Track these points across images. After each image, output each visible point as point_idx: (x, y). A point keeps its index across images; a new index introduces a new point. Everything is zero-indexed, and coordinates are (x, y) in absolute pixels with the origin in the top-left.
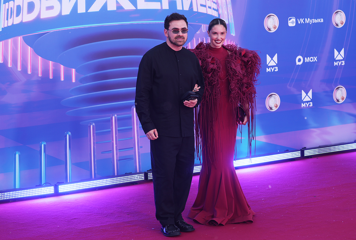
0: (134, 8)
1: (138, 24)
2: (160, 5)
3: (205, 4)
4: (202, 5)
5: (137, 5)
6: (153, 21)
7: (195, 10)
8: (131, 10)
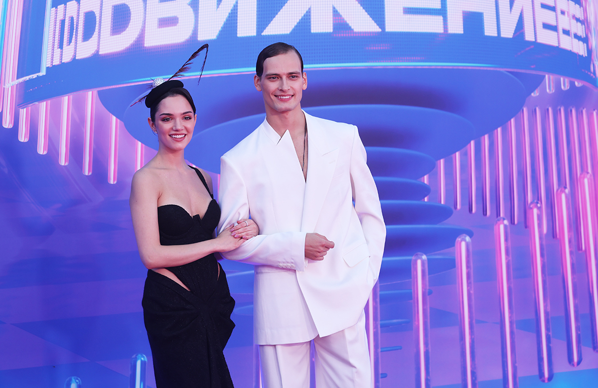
0: (377, 29)
1: (385, 70)
2: (442, 23)
3: (554, 23)
4: (546, 26)
5: (384, 21)
6: (424, 62)
7: (529, 37)
8: (370, 33)
